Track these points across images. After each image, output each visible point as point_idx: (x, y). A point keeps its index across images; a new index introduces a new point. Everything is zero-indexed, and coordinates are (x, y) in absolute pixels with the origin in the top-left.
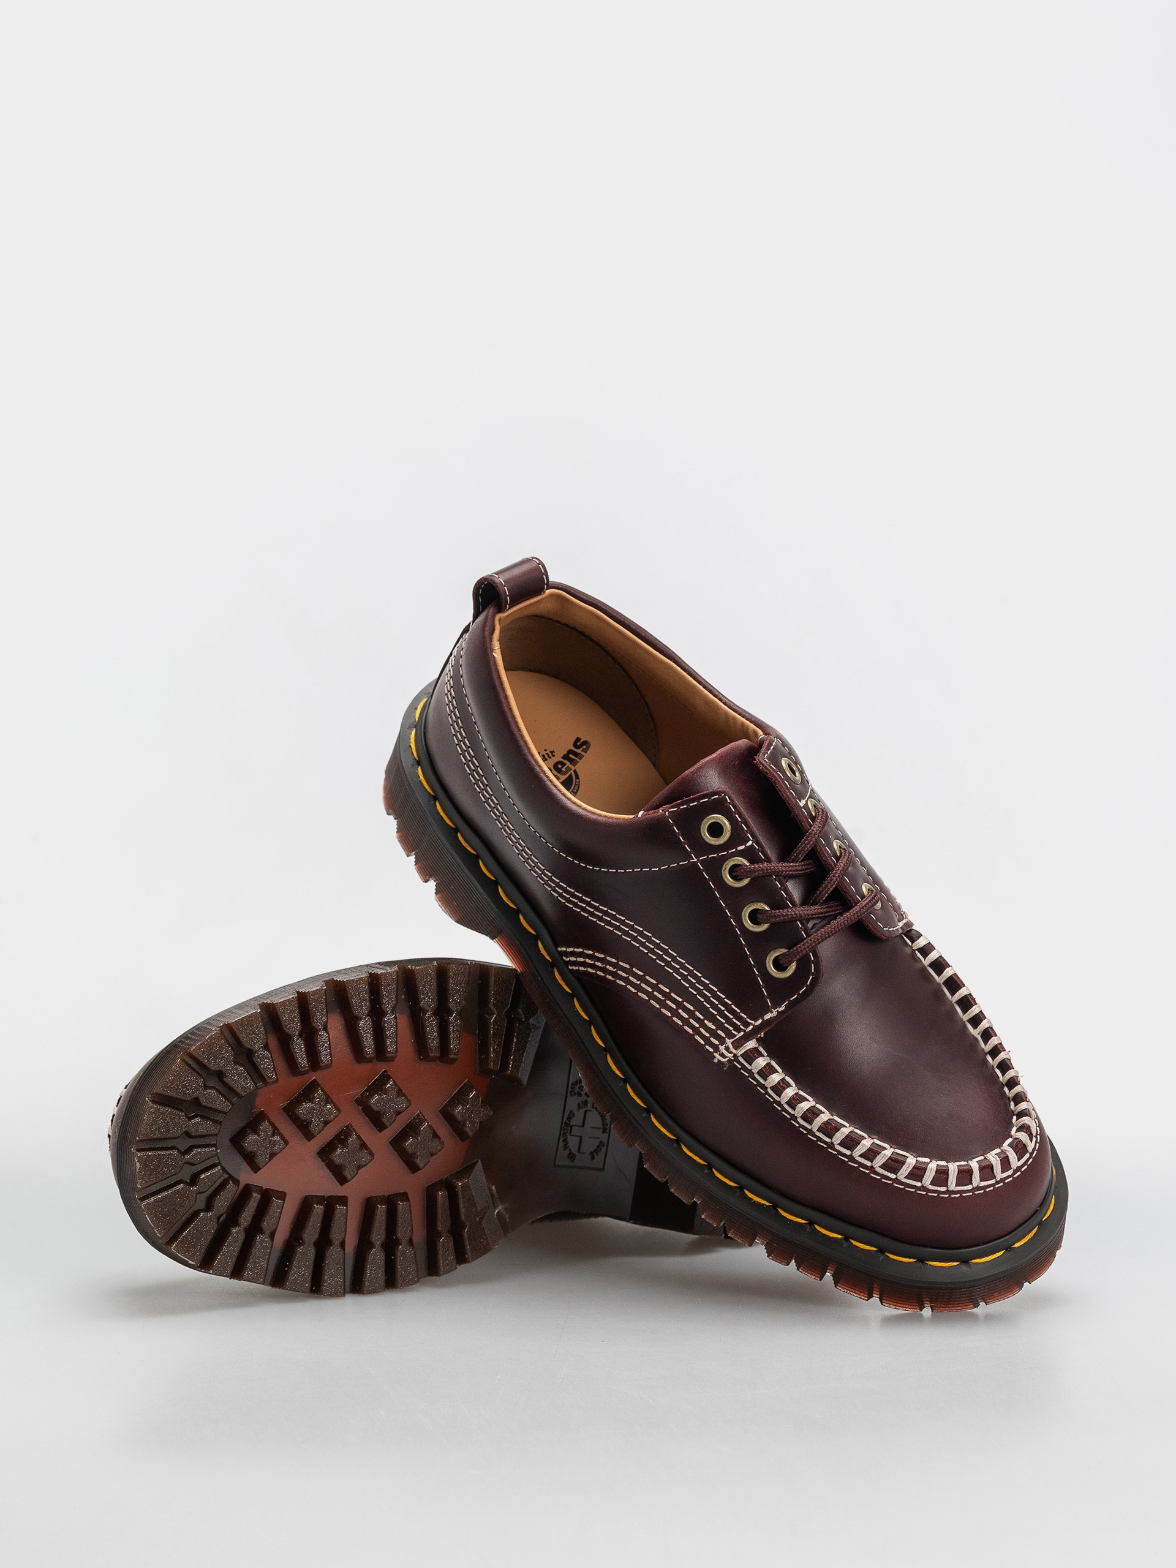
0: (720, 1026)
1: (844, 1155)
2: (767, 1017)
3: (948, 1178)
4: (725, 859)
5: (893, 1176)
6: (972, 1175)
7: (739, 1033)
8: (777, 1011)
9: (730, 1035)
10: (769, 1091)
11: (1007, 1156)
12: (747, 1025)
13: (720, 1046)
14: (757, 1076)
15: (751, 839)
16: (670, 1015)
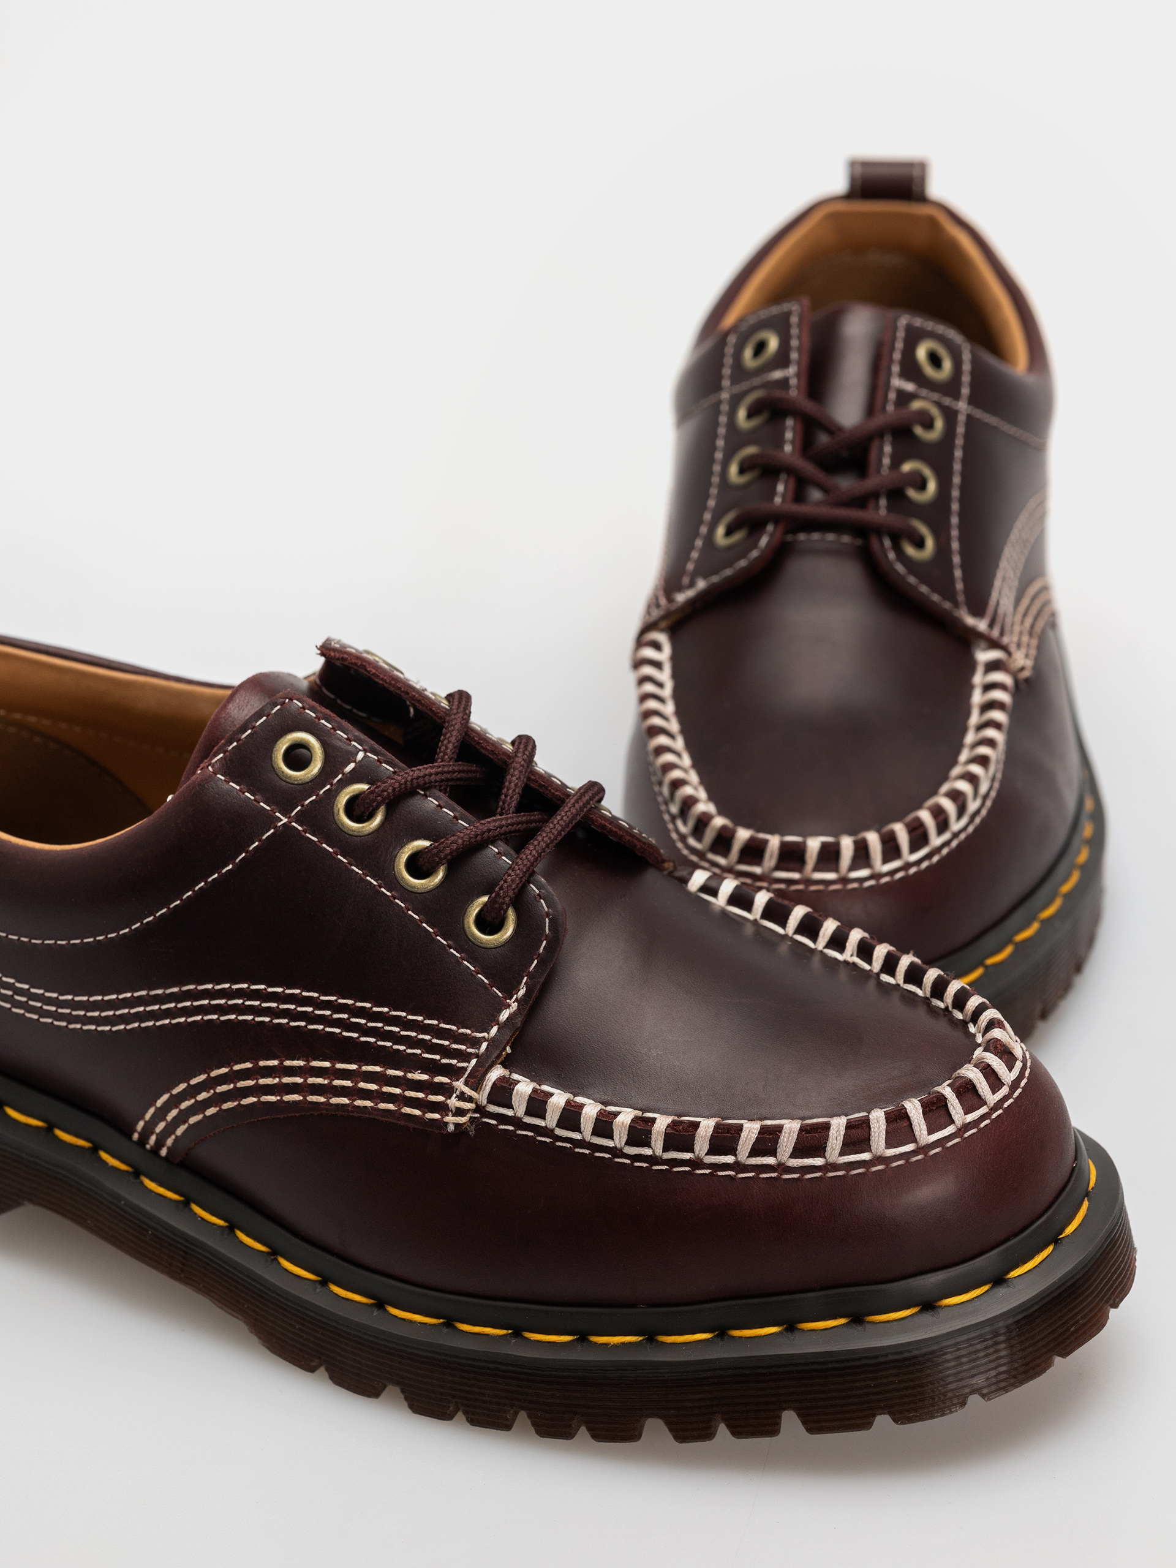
0: (433, 1068)
1: (725, 1166)
2: (504, 1015)
3: (911, 1125)
4: (332, 795)
5: (818, 1161)
6: (946, 1106)
7: (469, 1062)
8: (517, 1000)
9: (454, 1073)
10: (559, 1132)
11: (989, 1066)
12: (476, 1043)
13: (448, 1101)
14: (529, 1120)
15: (360, 748)
16: (348, 1102)
